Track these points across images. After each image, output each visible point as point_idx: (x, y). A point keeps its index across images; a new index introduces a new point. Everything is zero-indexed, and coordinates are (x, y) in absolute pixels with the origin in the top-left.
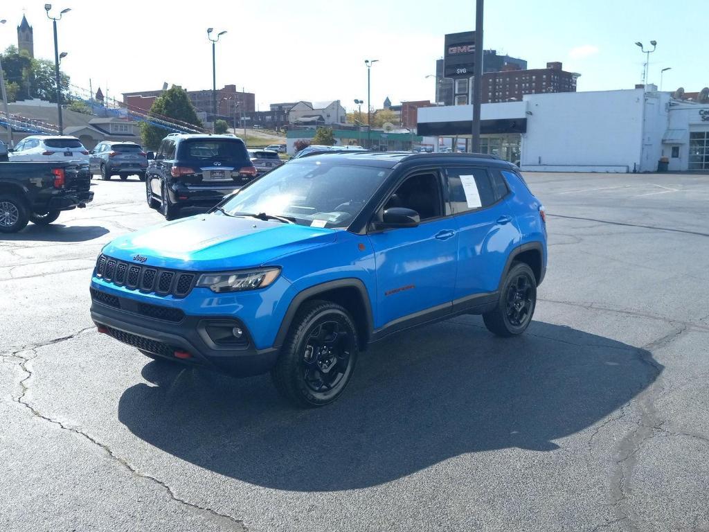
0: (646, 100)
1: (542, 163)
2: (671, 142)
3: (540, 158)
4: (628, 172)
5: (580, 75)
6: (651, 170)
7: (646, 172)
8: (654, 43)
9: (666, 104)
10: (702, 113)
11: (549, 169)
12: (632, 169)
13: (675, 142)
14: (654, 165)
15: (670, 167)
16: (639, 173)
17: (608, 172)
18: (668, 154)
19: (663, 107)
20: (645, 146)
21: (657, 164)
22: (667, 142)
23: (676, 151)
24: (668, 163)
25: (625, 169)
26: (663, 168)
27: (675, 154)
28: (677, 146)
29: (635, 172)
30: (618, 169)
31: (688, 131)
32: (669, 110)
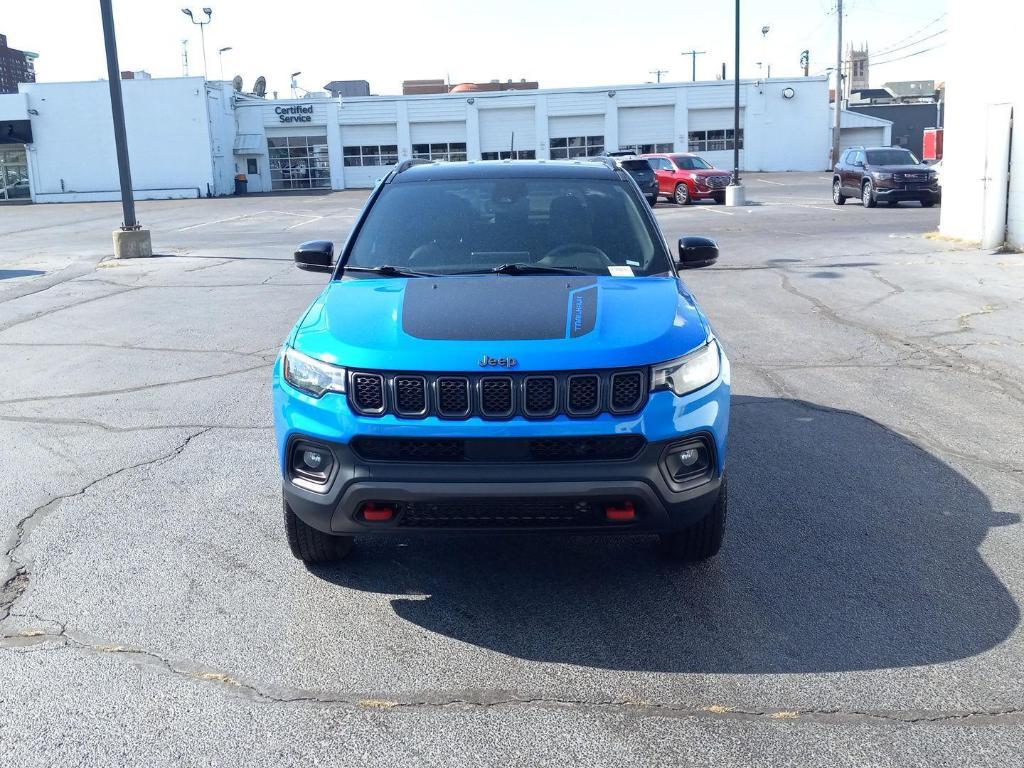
0: (208, 92)
1: (67, 189)
2: (245, 152)
3: (62, 181)
4: (199, 197)
5: (36, 56)
6: (228, 194)
7: (223, 196)
8: (208, 12)
9: (231, 99)
10: (279, 111)
11: (80, 197)
12: (204, 192)
13: (251, 152)
14: (229, 186)
15: (250, 188)
16: (215, 197)
17: (171, 199)
18: (243, 169)
19: (228, 103)
20: (216, 158)
21: (233, 183)
22: (240, 152)
23: (252, 165)
24: (246, 181)
25: (194, 193)
26: (240, 189)
27: (253, 169)
28: (253, 158)
29: (209, 196)
30: (185, 193)
31: (265, 136)
32: (236, 108)
